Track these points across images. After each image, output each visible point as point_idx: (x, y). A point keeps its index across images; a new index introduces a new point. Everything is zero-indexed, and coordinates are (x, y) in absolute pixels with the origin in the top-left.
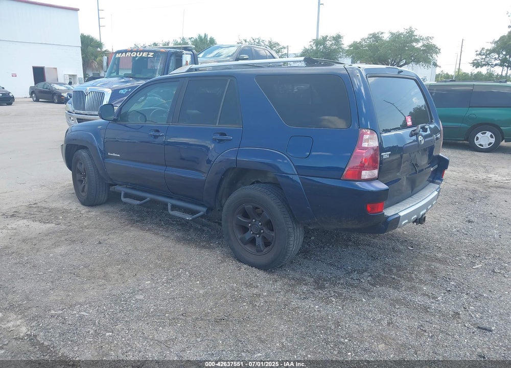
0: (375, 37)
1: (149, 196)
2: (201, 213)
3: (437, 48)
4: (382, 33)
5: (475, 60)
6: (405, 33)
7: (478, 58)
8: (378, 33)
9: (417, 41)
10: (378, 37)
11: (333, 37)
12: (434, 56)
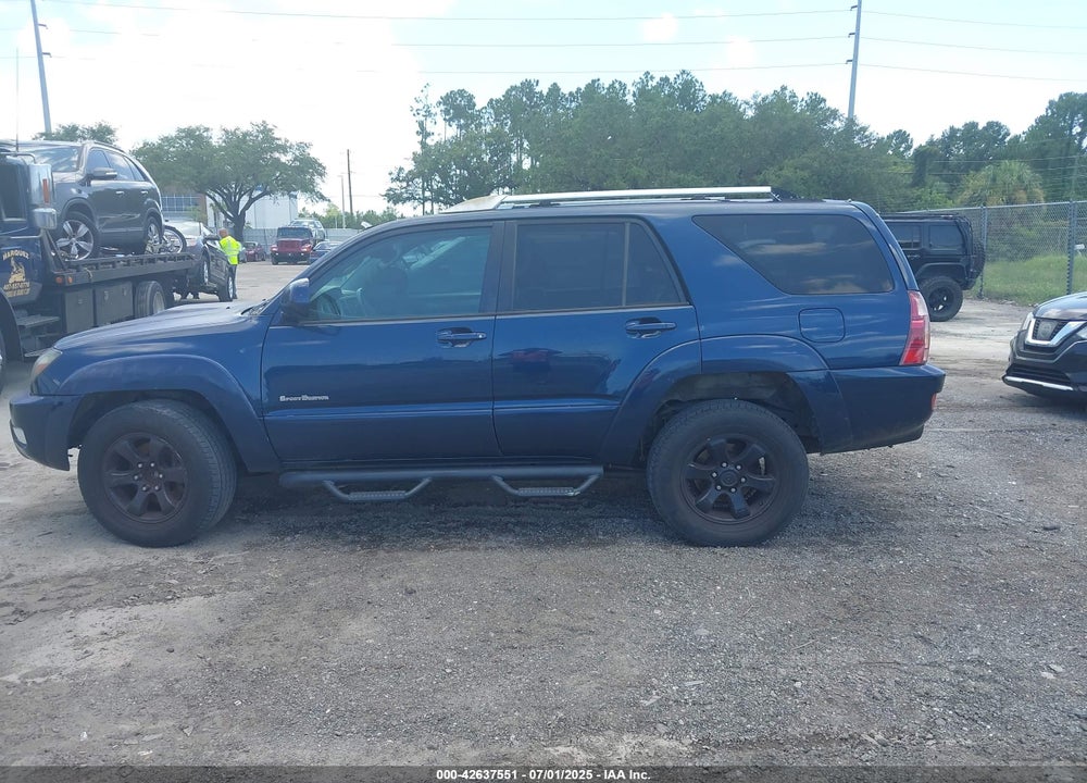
0: (194, 136)
1: (426, 476)
2: (592, 479)
3: (320, 165)
4: (207, 130)
5: (391, 189)
6: (255, 133)
7: (396, 185)
8: (198, 129)
9: (284, 149)
10: (200, 136)
11: (93, 131)
12: (317, 179)
